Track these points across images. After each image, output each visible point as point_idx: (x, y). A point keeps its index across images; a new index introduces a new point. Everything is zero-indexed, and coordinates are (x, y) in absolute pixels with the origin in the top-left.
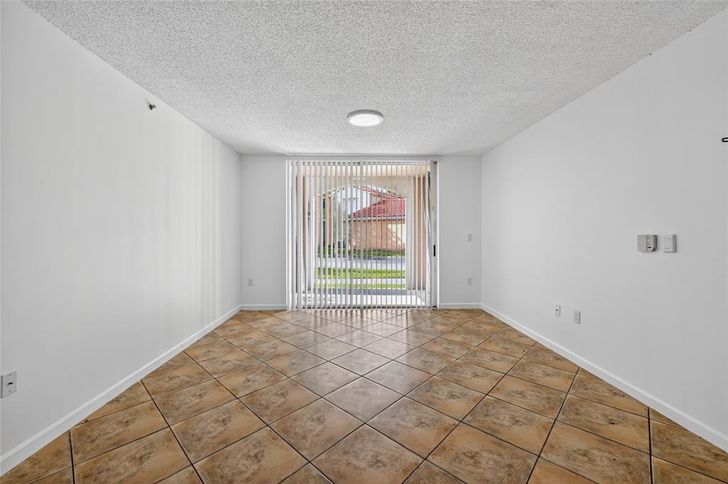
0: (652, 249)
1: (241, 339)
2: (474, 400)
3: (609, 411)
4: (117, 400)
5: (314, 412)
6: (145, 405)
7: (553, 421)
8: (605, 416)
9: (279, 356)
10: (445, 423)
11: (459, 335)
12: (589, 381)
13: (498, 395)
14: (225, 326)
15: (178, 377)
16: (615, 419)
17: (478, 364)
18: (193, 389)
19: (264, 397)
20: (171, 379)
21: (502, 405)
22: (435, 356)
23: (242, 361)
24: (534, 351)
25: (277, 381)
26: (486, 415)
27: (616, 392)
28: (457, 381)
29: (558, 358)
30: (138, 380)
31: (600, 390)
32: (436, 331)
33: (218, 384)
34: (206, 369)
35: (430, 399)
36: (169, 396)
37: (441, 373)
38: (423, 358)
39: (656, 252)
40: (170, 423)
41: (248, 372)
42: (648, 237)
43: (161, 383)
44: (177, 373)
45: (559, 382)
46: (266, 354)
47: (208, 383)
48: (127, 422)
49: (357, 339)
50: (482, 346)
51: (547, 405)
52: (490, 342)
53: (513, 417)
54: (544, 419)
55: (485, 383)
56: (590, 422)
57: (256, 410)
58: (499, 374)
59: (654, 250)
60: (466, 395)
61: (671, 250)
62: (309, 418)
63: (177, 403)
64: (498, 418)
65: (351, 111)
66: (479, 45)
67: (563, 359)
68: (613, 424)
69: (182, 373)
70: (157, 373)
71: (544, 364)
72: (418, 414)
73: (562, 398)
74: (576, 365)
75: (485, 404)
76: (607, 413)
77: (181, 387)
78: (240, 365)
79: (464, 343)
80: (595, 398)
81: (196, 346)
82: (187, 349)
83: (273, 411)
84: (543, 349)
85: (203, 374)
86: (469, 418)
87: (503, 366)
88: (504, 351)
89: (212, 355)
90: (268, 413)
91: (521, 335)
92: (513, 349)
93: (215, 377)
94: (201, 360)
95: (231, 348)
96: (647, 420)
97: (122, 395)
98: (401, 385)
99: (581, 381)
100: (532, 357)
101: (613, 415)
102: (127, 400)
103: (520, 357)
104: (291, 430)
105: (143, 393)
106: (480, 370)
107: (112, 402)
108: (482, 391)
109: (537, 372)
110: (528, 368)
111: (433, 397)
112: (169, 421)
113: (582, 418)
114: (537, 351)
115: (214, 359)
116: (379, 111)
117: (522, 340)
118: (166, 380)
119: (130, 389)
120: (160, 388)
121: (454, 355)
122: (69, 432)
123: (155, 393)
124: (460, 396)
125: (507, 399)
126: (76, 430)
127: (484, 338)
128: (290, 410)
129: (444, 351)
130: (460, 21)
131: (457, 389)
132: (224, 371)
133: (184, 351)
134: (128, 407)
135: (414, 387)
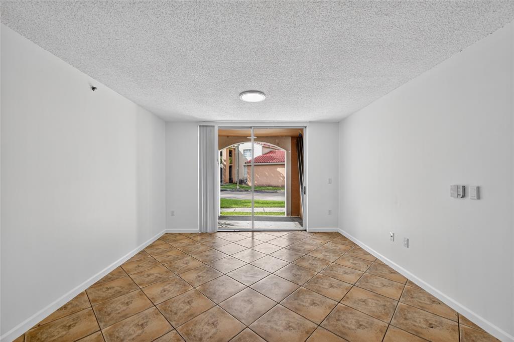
0: (461, 196)
1: (163, 257)
2: (330, 307)
3: (429, 316)
4: (65, 307)
5: (211, 317)
6: (85, 311)
7: (387, 325)
8: (426, 321)
9: (189, 270)
10: (307, 326)
11: (321, 253)
12: (415, 291)
13: (347, 303)
14: (153, 246)
15: (113, 287)
16: (434, 323)
17: (334, 277)
18: (123, 298)
19: (175, 304)
20: (108, 289)
21: (350, 311)
22: (303, 270)
23: (161, 275)
24: (375, 266)
25: (186, 291)
26: (338, 320)
27: (434, 301)
28: (318, 291)
29: (393, 272)
30: (83, 290)
31: (422, 298)
32: (304, 250)
33: (142, 293)
34: (135, 281)
35: (297, 306)
36: (104, 304)
37: (306, 284)
38: (294, 272)
39: (464, 198)
40: (101, 327)
41: (165, 283)
42: (458, 187)
43: (100, 293)
44: (113, 284)
45: (392, 292)
46: (180, 268)
47: (134, 293)
48: (69, 326)
49: (247, 256)
50: (337, 262)
51: (383, 311)
52: (343, 259)
53: (358, 322)
54: (381, 323)
55: (338, 293)
56: (414, 325)
57: (168, 316)
58: (349, 285)
59: (463, 197)
60: (324, 302)
61: (476, 198)
62: (206, 323)
63: (109, 310)
64: (347, 323)
65: (242, 91)
66: (333, 44)
67: (396, 273)
68: (432, 327)
69: (116, 285)
70: (98, 284)
71: (382, 277)
72: (288, 319)
73: (394, 306)
74: (405, 278)
75: (338, 311)
76: (428, 318)
77: (114, 296)
78: (160, 278)
79: (325, 259)
80: (418, 305)
81: (130, 262)
82: (123, 264)
83: (180, 316)
84: (381, 264)
85: (133, 284)
86: (325, 322)
87: (352, 278)
88: (353, 266)
89: (140, 269)
90: (176, 319)
91: (366, 253)
92: (359, 264)
93: (141, 287)
94: (132, 273)
95: (155, 263)
96: (457, 324)
97: (69, 303)
98: (276, 294)
99: (408, 291)
100: (374, 271)
101: (432, 319)
102: (72, 307)
103: (365, 271)
104: (192, 333)
105: (85, 301)
106: (335, 282)
107: (61, 309)
108: (336, 299)
109: (377, 282)
110: (370, 280)
111: (299, 304)
112: (101, 325)
113: (410, 322)
114: (377, 265)
115: (141, 272)
116: (262, 91)
117: (366, 257)
118: (104, 290)
119: (76, 298)
120: (99, 297)
121: (317, 270)
122: (24, 335)
123: (95, 301)
124: (319, 303)
125: (354, 306)
126: (30, 333)
127: (339, 255)
128: (193, 315)
129: (309, 266)
130: (318, 26)
131: (318, 297)
132: (148, 283)
133: (121, 266)
134: (73, 313)
135: (287, 296)
